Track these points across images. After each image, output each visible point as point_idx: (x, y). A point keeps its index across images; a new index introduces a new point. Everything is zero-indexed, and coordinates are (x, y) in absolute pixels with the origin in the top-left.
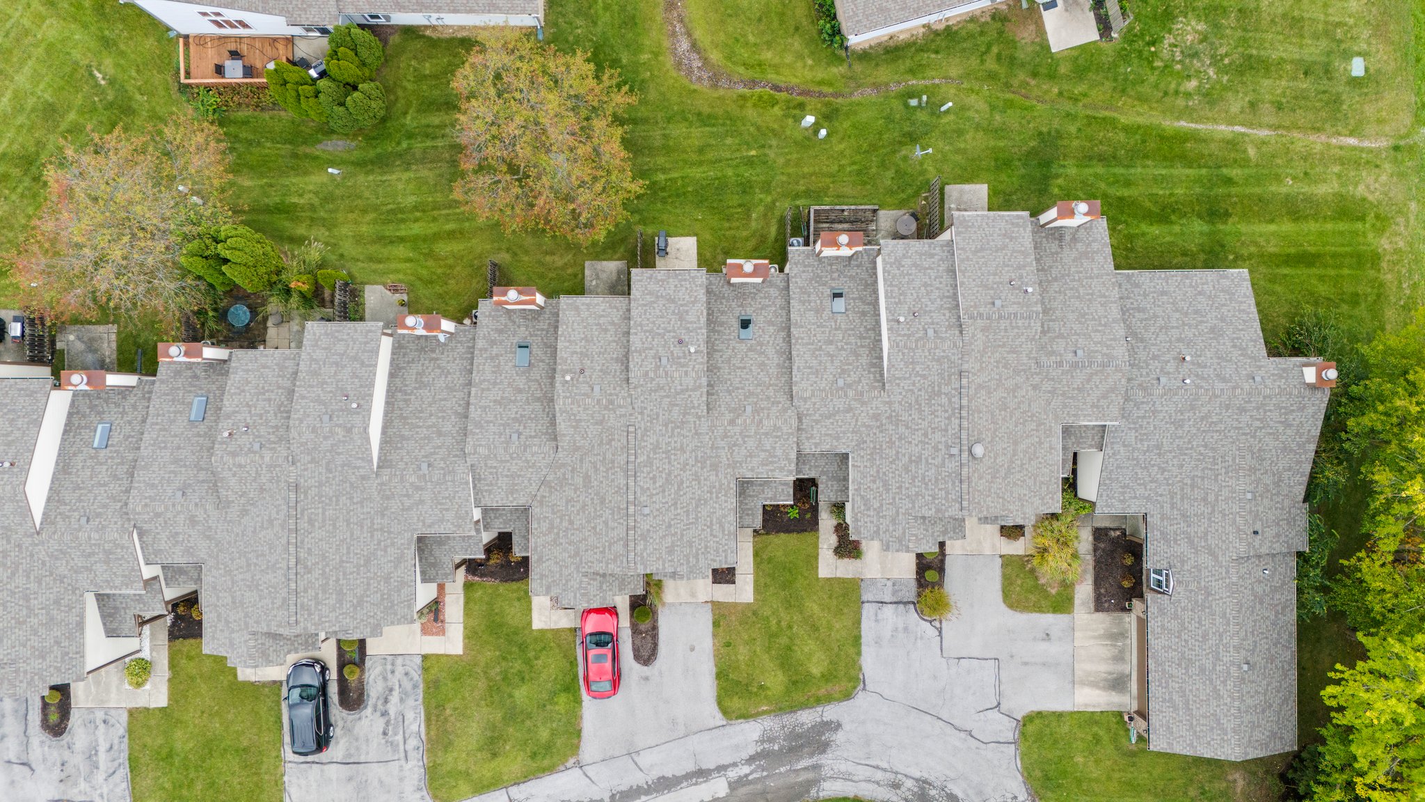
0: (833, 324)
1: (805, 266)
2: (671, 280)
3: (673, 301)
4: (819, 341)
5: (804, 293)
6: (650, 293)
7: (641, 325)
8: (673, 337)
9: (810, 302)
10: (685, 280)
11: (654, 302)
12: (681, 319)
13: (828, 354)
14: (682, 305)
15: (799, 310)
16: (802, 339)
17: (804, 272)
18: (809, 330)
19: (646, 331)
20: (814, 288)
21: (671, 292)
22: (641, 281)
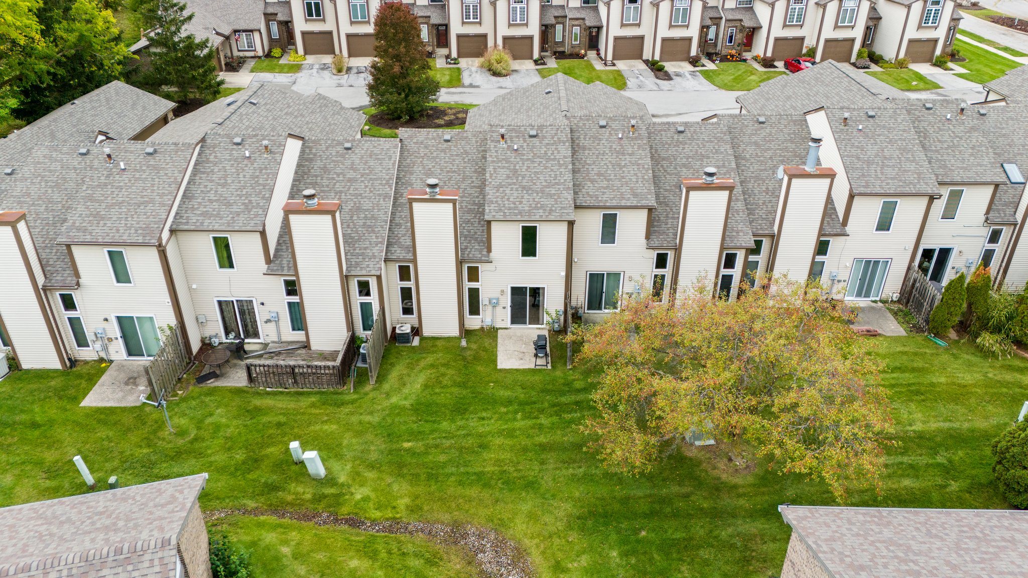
0: (343, 197)
1: (363, 254)
2: (527, 208)
3: (524, 188)
4: (362, 181)
5: (370, 226)
6: (551, 196)
7: (560, 165)
8: (524, 155)
9: (366, 218)
10: (510, 209)
11: (546, 187)
12: (515, 171)
13: (355, 170)
14: (514, 184)
15: (379, 210)
16: (381, 184)
17: (366, 249)
18: (371, 192)
19: (554, 159)
20: (357, 232)
21: (526, 196)
22: (562, 208)
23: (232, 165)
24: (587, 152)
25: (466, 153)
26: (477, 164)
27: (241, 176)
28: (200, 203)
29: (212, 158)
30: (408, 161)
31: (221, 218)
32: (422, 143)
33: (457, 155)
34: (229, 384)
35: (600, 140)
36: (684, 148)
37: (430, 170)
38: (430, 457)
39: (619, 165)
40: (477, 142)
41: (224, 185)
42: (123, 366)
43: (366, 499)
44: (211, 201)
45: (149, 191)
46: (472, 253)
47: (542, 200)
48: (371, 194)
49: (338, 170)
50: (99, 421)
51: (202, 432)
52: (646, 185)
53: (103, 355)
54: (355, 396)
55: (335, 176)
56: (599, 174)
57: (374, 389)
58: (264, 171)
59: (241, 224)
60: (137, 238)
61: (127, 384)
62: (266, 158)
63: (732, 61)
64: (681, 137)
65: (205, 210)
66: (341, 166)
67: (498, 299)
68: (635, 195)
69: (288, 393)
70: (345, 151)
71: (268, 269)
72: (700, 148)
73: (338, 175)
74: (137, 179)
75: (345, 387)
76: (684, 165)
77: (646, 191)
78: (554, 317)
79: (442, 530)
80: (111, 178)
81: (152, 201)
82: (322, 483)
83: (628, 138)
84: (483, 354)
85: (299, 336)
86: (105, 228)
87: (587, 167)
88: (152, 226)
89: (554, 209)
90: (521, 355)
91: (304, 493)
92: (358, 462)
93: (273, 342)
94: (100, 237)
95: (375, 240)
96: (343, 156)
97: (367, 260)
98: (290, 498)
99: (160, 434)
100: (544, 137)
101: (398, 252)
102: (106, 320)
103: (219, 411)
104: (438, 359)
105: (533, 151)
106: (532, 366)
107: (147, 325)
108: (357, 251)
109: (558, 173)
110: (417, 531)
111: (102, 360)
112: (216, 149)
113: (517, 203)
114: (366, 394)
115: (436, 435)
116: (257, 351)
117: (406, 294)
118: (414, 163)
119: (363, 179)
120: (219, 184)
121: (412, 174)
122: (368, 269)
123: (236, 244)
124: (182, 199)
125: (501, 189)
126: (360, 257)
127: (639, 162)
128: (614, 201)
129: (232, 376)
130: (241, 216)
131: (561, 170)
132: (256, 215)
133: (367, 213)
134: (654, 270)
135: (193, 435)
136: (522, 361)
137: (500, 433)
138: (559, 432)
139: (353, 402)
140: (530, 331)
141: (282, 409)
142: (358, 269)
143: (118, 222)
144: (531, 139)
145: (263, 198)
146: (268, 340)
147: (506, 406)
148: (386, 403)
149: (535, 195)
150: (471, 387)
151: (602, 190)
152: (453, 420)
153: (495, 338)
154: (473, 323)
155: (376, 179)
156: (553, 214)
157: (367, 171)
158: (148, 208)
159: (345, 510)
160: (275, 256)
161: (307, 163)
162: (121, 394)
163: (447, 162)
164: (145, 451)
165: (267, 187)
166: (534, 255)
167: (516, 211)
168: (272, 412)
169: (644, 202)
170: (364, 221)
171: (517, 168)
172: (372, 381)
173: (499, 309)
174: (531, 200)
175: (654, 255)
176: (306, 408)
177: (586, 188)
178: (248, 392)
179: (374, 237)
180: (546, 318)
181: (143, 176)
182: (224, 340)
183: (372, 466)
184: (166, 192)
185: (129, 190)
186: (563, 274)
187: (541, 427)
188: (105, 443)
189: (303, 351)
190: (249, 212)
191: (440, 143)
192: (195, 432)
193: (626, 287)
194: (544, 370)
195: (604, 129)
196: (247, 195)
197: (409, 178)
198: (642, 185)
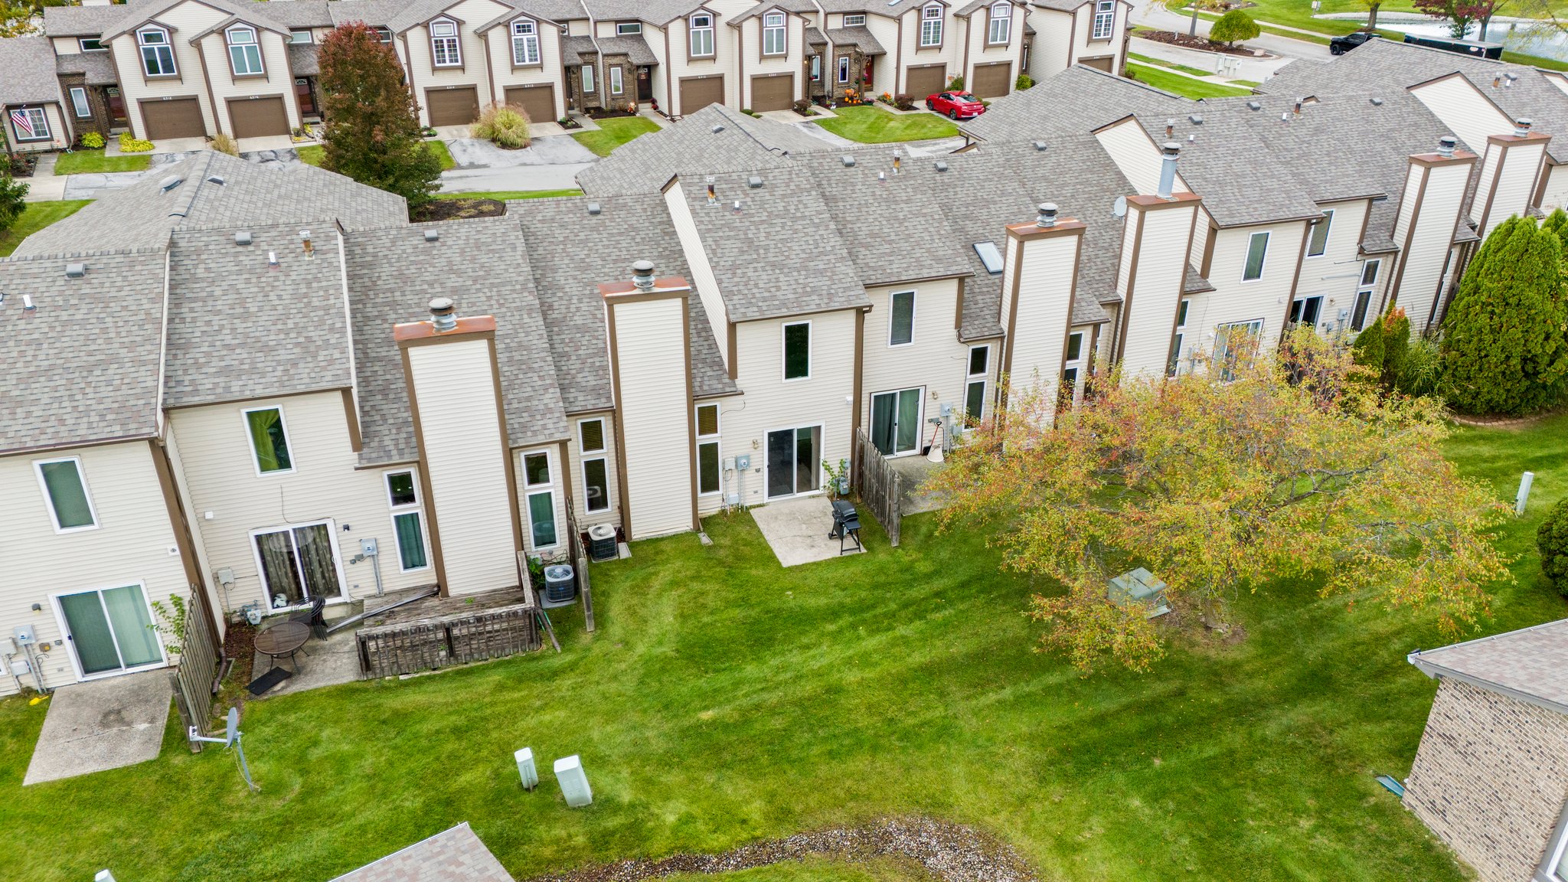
1: (527, 409)
2: (789, 296)
3: (773, 265)
4: (478, 290)
5: (521, 362)
6: (821, 273)
7: (817, 226)
8: (752, 216)
10: (765, 300)
11: (810, 259)
12: (749, 241)
13: (459, 273)
14: (756, 261)
15: (527, 334)
16: (514, 291)
17: (529, 399)
18: (501, 305)
19: (803, 217)
21: (782, 278)
22: (846, 289)
23: (248, 281)
24: (841, 204)
25: (633, 228)
26: (659, 245)
27: (272, 296)
28: (207, 354)
29: (200, 271)
30: (541, 251)
31: (263, 375)
32: (553, 220)
33: (620, 234)
34: (321, 684)
35: (853, 185)
36: (956, 193)
37: (582, 261)
38: (758, 726)
39: (896, 219)
40: (645, 210)
41: (246, 316)
42: (79, 695)
43: (688, 819)
44: (230, 348)
45: (99, 341)
46: (707, 383)
47: (810, 280)
48: (504, 310)
49: (428, 277)
50: (83, 804)
51: (314, 778)
52: (948, 244)
53: (30, 681)
54: (569, 658)
55: (425, 287)
56: (873, 235)
57: (597, 639)
58: (315, 285)
59: (307, 381)
60: (109, 429)
61: (104, 724)
62: (310, 263)
63: (852, 105)
64: (946, 177)
65: (223, 364)
66: (431, 269)
67: (748, 457)
68: (939, 260)
69: (443, 677)
70: (428, 245)
71: (361, 457)
72: (979, 190)
73: (431, 285)
74: (65, 324)
75: (544, 647)
76: (966, 217)
77: (950, 252)
78: (836, 473)
79: (844, 837)
80: (10, 328)
81: (114, 359)
82: (593, 813)
83: (893, 178)
84: (747, 550)
85: (425, 575)
86: (31, 420)
87: (849, 226)
88: (132, 403)
89: (833, 291)
90: (809, 541)
91: (570, 836)
92: (637, 763)
93: (370, 597)
94: (28, 439)
95: (540, 383)
96: (425, 252)
97: (538, 417)
98: (548, 852)
99: (228, 800)
100: (774, 186)
101: (580, 399)
102: (37, 607)
103: (326, 734)
104: (679, 572)
105: (765, 209)
106: (838, 554)
107: (125, 607)
108: (515, 405)
109: (817, 237)
110: (803, 850)
111: (28, 692)
112: (203, 257)
113: (773, 290)
114: (588, 649)
115: (745, 689)
116: (343, 618)
117: (595, 472)
118: (553, 254)
119: (478, 286)
120: (233, 316)
121: (555, 271)
122: (547, 432)
123: (296, 420)
124: (168, 350)
125: (739, 271)
126: (524, 415)
127: (924, 211)
128: (911, 272)
129: (318, 669)
130: (301, 365)
131: (820, 233)
132: (331, 362)
133: (508, 341)
134: (969, 376)
135: (297, 788)
136: (814, 549)
137: (849, 662)
138: (938, 643)
139: (572, 667)
140: (800, 502)
141: (446, 704)
142: (529, 434)
143: (56, 405)
144: (755, 191)
145: (332, 329)
146: (358, 596)
147: (832, 622)
148: (633, 657)
149: (795, 274)
150: (759, 604)
151: (887, 258)
152: (759, 659)
153: (751, 523)
154: (711, 503)
155: (503, 284)
156: (836, 299)
157: (481, 273)
158: (110, 372)
159: (659, 846)
160: (364, 433)
161: (366, 271)
162: (102, 747)
163: (608, 247)
164: (214, 836)
165: (331, 311)
166: (804, 373)
167: (777, 302)
168: (432, 713)
169: (955, 268)
170: (508, 355)
171: (750, 236)
172: (590, 627)
173: (750, 474)
174: (793, 282)
175: (966, 352)
176: (492, 694)
177: (861, 257)
178: (366, 690)
179: (536, 379)
180: (824, 478)
181: (78, 317)
182: (271, 611)
183: (666, 762)
184: (138, 339)
185: (57, 345)
186: (851, 398)
187: (905, 641)
188: (119, 841)
189: (435, 602)
190: (315, 357)
191: (583, 218)
192: (300, 780)
193: (928, 410)
194: (858, 555)
195: (852, 169)
196: (299, 330)
197: (553, 277)
198: (941, 244)
